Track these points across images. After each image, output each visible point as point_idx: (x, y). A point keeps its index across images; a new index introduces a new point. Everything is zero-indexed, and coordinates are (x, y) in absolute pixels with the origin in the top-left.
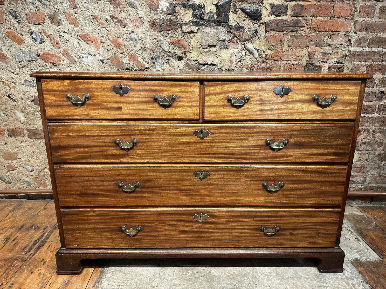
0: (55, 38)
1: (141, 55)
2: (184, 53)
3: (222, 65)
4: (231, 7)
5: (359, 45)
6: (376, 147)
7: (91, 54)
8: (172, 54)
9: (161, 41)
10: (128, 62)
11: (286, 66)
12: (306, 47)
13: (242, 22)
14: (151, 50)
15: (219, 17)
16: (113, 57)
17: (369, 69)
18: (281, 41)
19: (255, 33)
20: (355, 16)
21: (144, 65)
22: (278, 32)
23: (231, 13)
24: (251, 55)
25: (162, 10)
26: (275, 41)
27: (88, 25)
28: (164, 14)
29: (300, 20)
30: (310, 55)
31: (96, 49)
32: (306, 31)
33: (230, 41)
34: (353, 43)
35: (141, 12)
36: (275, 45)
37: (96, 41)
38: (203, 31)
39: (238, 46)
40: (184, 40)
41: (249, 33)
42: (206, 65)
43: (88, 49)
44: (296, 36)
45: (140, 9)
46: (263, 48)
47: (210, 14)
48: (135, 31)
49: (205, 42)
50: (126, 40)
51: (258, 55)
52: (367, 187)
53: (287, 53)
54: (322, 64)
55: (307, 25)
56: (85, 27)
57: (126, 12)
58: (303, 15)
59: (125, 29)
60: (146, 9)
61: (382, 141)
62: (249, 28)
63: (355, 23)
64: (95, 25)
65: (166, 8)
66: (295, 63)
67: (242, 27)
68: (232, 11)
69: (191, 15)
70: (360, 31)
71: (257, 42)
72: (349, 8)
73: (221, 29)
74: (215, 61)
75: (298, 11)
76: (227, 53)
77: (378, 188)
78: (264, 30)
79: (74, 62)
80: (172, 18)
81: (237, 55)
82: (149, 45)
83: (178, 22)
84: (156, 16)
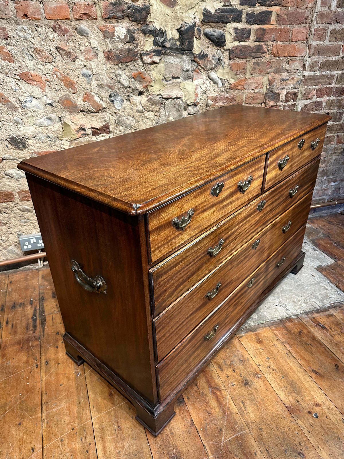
1: (97, 94)
2: (146, 87)
3: (187, 98)
4: (196, 32)
5: (312, 70)
7: (36, 97)
8: (133, 89)
9: (120, 75)
10: (82, 103)
11: (249, 95)
12: (266, 74)
13: (206, 49)
14: (109, 86)
15: (182, 44)
16: (64, 99)
17: (319, 92)
18: (244, 69)
19: (219, 60)
20: (310, 39)
21: (102, 105)
22: (241, 59)
23: (195, 39)
24: (215, 85)
25: (119, 37)
26: (238, 70)
27: (27, 59)
28: (121, 42)
29: (261, 46)
30: (270, 83)
31: (41, 90)
32: (267, 57)
33: (194, 71)
34: (307, 68)
35: (94, 41)
36: (238, 73)
37: (40, 80)
38: (166, 61)
39: (202, 76)
40: (145, 72)
41: (213, 61)
42: (170, 100)
43: (30, 91)
44: (258, 63)
45: (93, 37)
46: (227, 77)
47: (172, 41)
48: (88, 65)
49: (169, 74)
50: (78, 77)
51: (221, 85)
53: (250, 81)
54: (280, 91)
55: (268, 50)
56: (24, 63)
57: (74, 41)
58: (265, 40)
59: (76, 63)
60: (99, 37)
61: (325, 159)
62: (213, 56)
63: (310, 46)
64: (36, 59)
65: (123, 35)
66: (256, 91)
67: (206, 56)
68: (196, 38)
69: (152, 42)
70: (313, 55)
71: (220, 70)
72: (305, 31)
73: (185, 58)
74: (180, 94)
75: (261, 36)
76: (191, 85)
77: (320, 200)
78: (228, 58)
79: (13, 108)
80: (131, 47)
81: (202, 86)
82: (106, 81)
83: (138, 51)
84: (113, 45)
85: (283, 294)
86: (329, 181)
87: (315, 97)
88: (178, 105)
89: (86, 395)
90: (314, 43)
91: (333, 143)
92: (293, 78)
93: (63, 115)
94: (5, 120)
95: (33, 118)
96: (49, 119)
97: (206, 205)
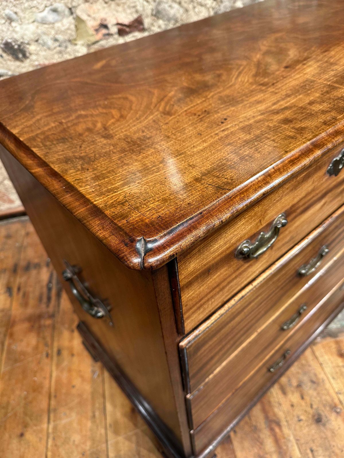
89: (102, 406)
93: (74, 4)
95: (31, 10)
96: (55, 11)
97: (313, 197)
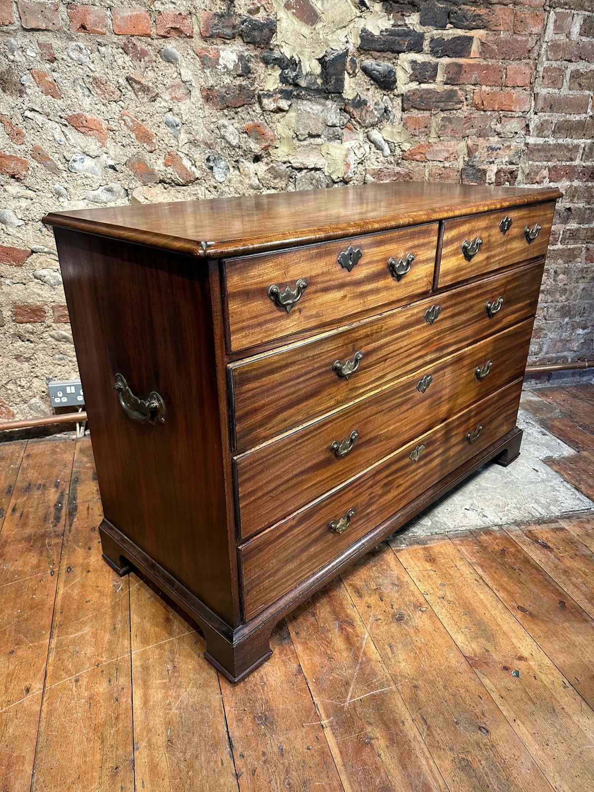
0: (14, 122)
1: (187, 155)
2: (266, 149)
3: (332, 169)
4: (348, 64)
5: (541, 135)
6: (558, 296)
7: (91, 154)
8: (245, 151)
9: (225, 127)
10: (163, 168)
11: (434, 171)
12: (463, 137)
13: (365, 93)
14: (206, 144)
15: (326, 82)
16: (134, 159)
17: (553, 173)
18: (426, 127)
19: (385, 111)
20: (536, 85)
21: (194, 173)
22: (422, 112)
23: (346, 76)
24: (378, 151)
25: (225, 67)
26: (417, 128)
27: (80, 95)
28: (229, 75)
29: (456, 91)
30: (470, 152)
31: (99, 144)
32: (465, 110)
33: (344, 126)
34: (531, 131)
35: (187, 71)
36: (417, 134)
37: (98, 127)
38: (299, 107)
39: (357, 136)
40: (266, 124)
41: (376, 113)
42: (305, 171)
43: (83, 145)
44: (450, 118)
45: (185, 65)
46: (397, 139)
47: (310, 77)
48: (176, 109)
49: (304, 129)
50: (159, 126)
51: (389, 152)
52: (543, 359)
53: (436, 148)
54: (487, 166)
55: (466, 99)
56: (76, 100)
57: (156, 69)
58: (461, 82)
59: (157, 104)
60: (194, 65)
61: (566, 287)
62: (376, 104)
63: (536, 96)
64: (96, 95)
65: (233, 64)
66: (447, 164)
67: (365, 103)
68: (348, 73)
69: (278, 77)
70: (543, 110)
71: (387, 127)
72: (528, 72)
73: (330, 106)
74: (320, 163)
75: (454, 76)
76: (339, 148)
77: (558, 358)
78: (400, 108)
79: (55, 170)
80: (244, 83)
81: (356, 151)
82: (202, 135)
83: (254, 90)
84: (215, 79)
85: (480, 494)
86: (573, 325)
87: (547, 180)
88: (317, 181)
89: (127, 618)
90: (543, 91)
91: (579, 260)
92: (509, 146)
93: (131, 186)
94: (40, 189)
95: (84, 188)
96: (110, 190)
97: (330, 280)
